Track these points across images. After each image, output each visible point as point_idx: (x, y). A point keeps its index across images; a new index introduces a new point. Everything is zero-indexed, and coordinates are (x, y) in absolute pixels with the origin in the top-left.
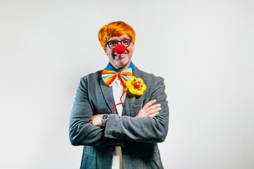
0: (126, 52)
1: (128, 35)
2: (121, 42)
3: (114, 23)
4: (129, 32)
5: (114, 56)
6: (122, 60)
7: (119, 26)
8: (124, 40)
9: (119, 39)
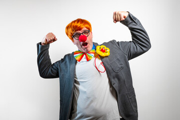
1: (87, 28)
2: (82, 33)
4: (87, 26)
7: (79, 23)
8: (85, 32)
9: (80, 32)
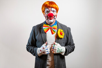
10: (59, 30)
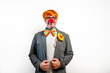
0: (54, 22)
1: (55, 15)
2: (52, 18)
3: (49, 10)
4: (55, 14)
5: (48, 23)
6: (52, 25)
9: (51, 17)
10: (59, 34)
